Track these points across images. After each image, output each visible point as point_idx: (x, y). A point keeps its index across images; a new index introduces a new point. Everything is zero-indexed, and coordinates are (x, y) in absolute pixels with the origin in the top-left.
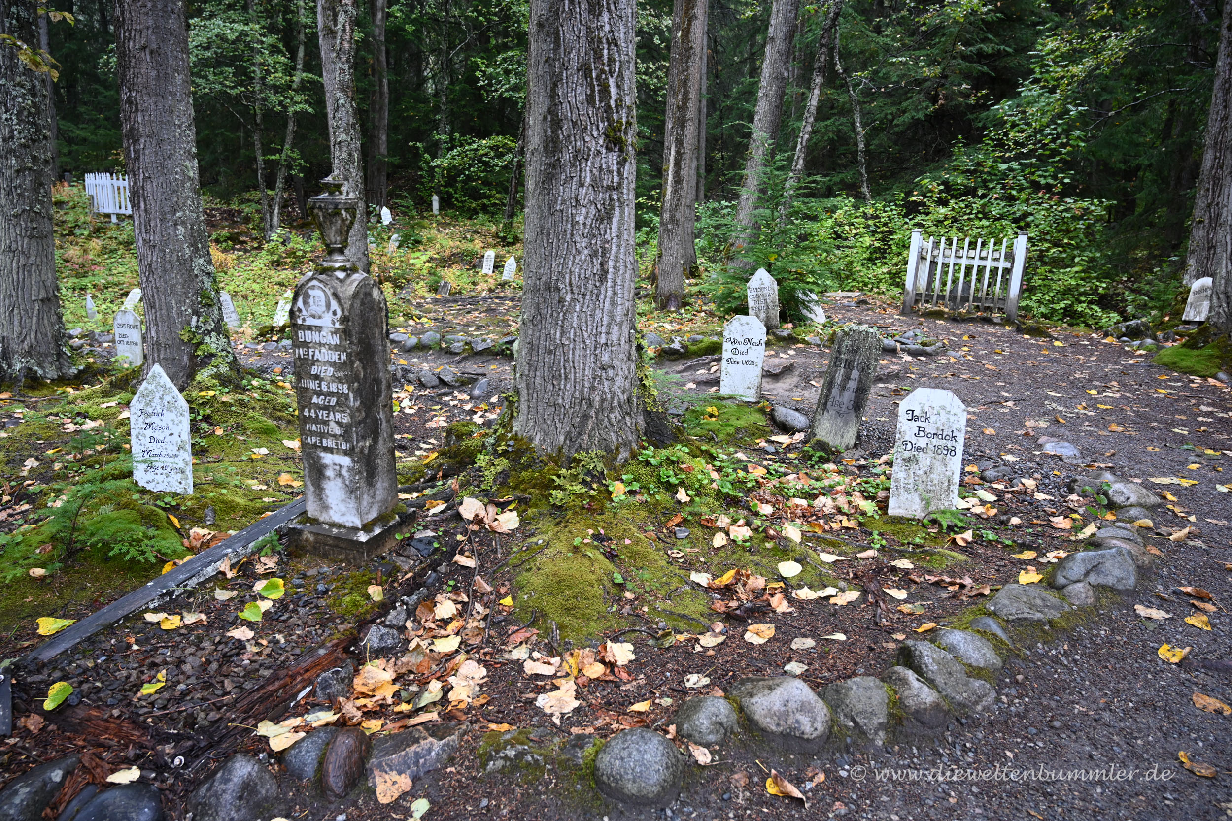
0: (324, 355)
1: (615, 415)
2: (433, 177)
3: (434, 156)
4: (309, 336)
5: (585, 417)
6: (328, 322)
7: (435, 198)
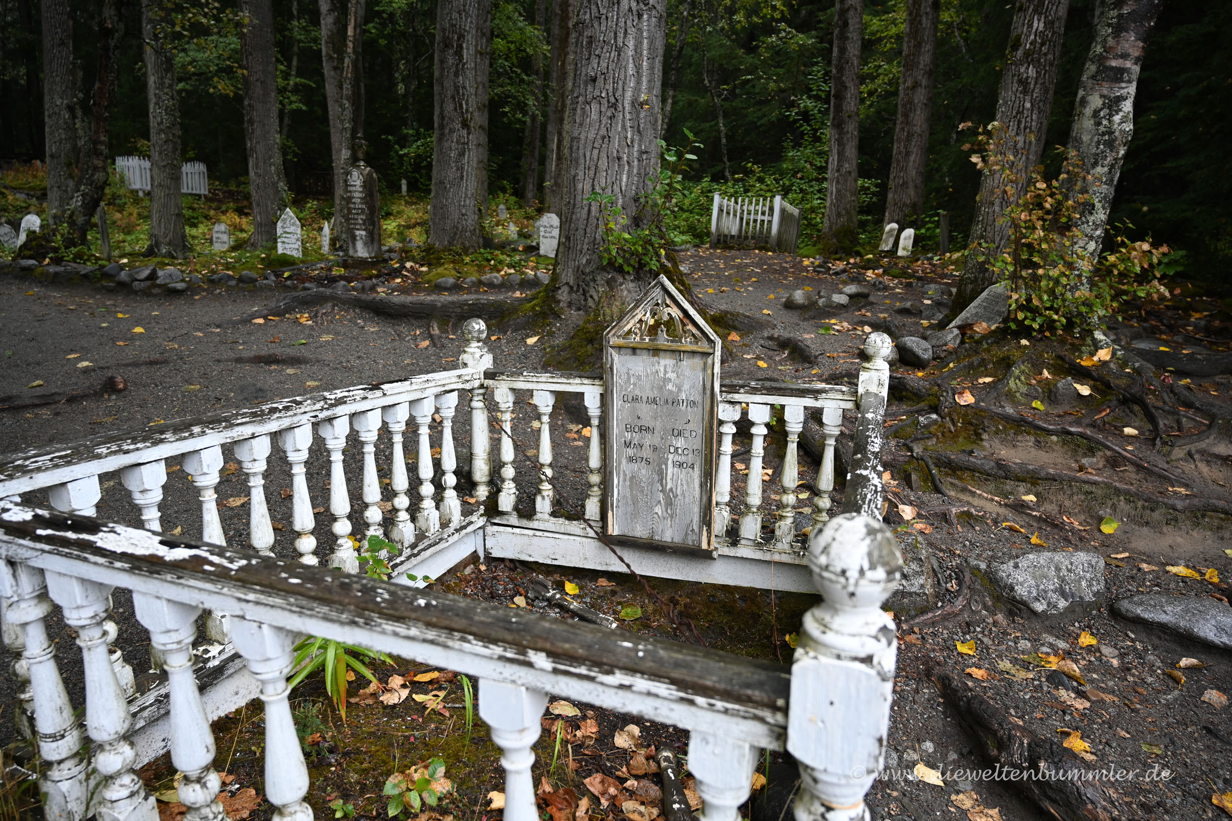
0: (357, 195)
1: (468, 234)
2: (402, 165)
3: (402, 147)
4: (352, 189)
5: (455, 234)
6: (358, 183)
7: (404, 182)
